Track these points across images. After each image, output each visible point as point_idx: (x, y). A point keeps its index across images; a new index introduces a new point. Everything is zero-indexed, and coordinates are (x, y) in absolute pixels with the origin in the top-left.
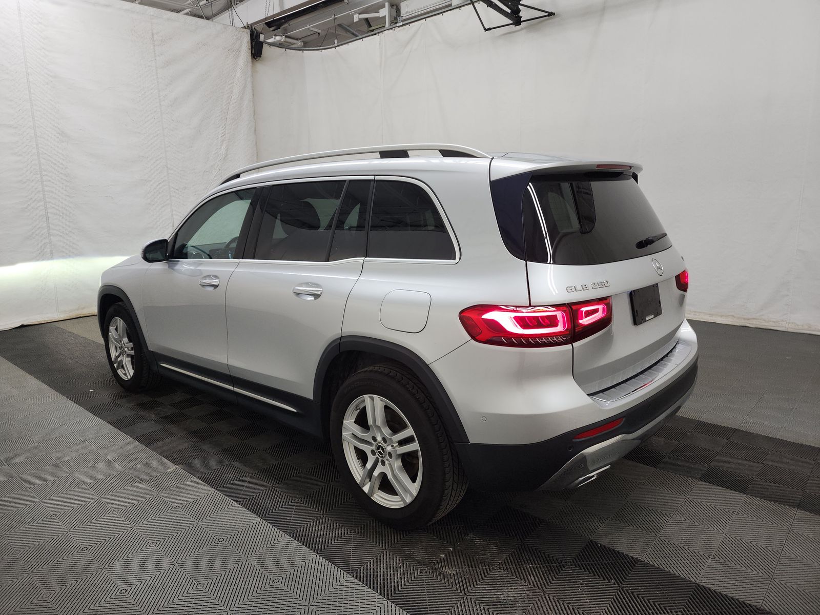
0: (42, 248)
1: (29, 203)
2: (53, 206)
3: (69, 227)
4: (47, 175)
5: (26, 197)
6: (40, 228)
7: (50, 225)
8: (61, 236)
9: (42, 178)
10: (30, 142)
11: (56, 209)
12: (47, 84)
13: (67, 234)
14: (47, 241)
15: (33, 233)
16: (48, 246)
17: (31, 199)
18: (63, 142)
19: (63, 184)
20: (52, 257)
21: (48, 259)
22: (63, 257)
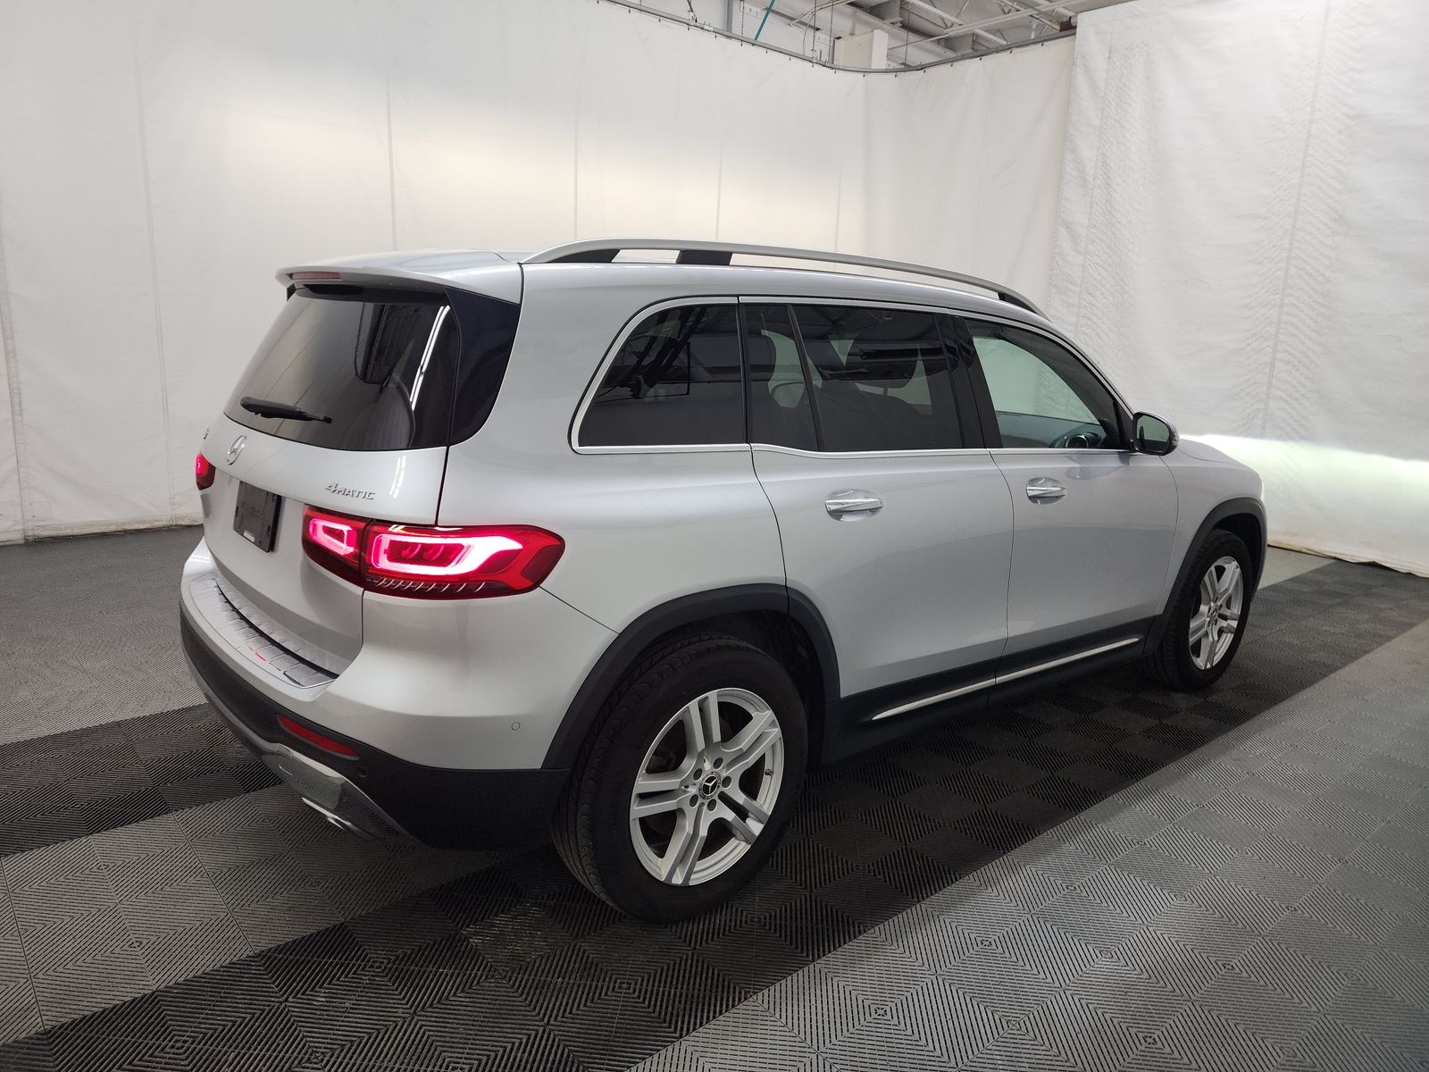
0: (1251, 417)
1: (1250, 342)
2: (1288, 348)
3: (1304, 386)
4: (1291, 295)
5: (1248, 331)
6: (1255, 383)
7: (1274, 381)
8: (1286, 401)
9: (1282, 300)
10: (1282, 239)
11: (1291, 354)
12: (1340, 132)
13: (1296, 399)
14: (1261, 406)
15: (1243, 390)
16: (1261, 415)
17: (1256, 334)
18: (1338, 234)
19: (1314, 310)
20: (1261, 435)
21: (1255, 436)
22: (1280, 437)
